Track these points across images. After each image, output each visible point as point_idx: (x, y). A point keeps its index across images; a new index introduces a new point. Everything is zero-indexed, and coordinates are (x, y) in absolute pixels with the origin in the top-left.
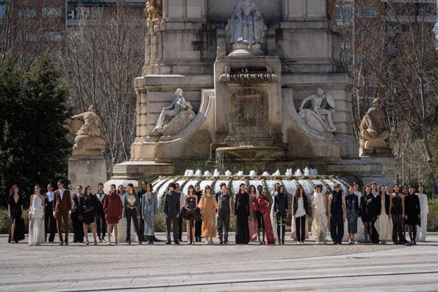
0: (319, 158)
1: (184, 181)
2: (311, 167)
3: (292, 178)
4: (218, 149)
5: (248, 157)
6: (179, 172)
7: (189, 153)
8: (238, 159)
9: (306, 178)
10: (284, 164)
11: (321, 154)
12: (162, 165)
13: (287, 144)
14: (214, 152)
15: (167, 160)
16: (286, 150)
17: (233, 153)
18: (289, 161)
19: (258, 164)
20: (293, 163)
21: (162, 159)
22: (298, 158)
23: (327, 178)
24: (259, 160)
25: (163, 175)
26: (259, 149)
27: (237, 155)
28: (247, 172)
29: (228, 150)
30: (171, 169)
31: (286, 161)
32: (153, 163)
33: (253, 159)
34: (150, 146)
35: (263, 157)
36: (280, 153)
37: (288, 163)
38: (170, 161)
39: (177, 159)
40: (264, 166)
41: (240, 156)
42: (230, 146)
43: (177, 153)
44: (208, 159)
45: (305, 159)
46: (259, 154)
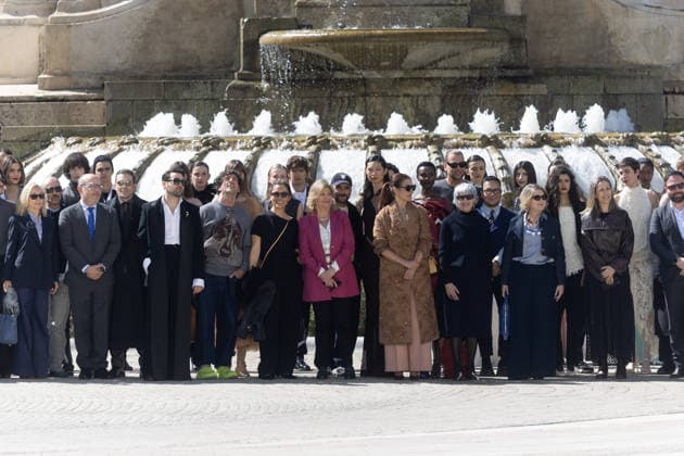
0: (635, 71)
1: (145, 155)
2: (609, 105)
3: (540, 141)
4: (268, 38)
5: (379, 68)
6: (125, 122)
7: (161, 55)
8: (339, 75)
9: (591, 141)
10: (509, 89)
11: (642, 57)
12: (64, 99)
13: (523, 18)
14: (252, 47)
15: (82, 82)
16: (516, 41)
17: (321, 51)
18: (526, 79)
19: (414, 91)
20: (542, 89)
21: (65, 77)
22: (559, 71)
23: (666, 142)
24: (419, 75)
25: (67, 134)
26: (420, 36)
27: (338, 57)
28: (375, 121)
29: (306, 41)
30: (96, 113)
31: (515, 80)
32: (33, 90)
33: (398, 74)
34: (24, 29)
35: (434, 64)
36: (493, 53)
37: (523, 89)
38: (92, 82)
39: (116, 73)
40: (437, 100)
41: (347, 63)
42: (310, 27)
43: (116, 53)
44: (229, 75)
45: (586, 72)
46: (418, 54)
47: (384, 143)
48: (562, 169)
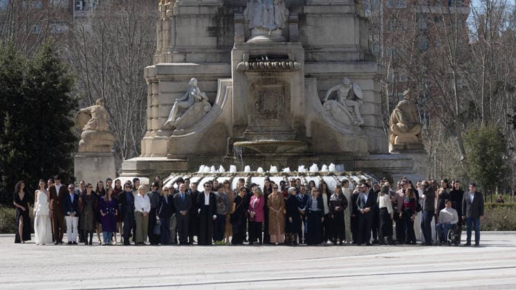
0: (346, 153)
1: (199, 178)
2: (336, 163)
3: (316, 174)
4: (236, 144)
5: (269, 153)
6: (193, 169)
7: (204, 149)
8: (257, 155)
9: (331, 174)
10: (308, 159)
11: (347, 149)
12: (175, 161)
13: (311, 138)
14: (231, 146)
15: (181, 156)
16: (309, 145)
17: (252, 148)
18: (313, 156)
19: (279, 159)
20: (317, 159)
21: (175, 155)
22: (322, 153)
23: (354, 174)
24: (280, 155)
25: (175, 172)
26: (281, 143)
27: (256, 149)
28: (266, 168)
29: (247, 145)
30: (185, 165)
31: (309, 156)
32: (165, 159)
33: (275, 154)
34: (162, 141)
35: (285, 151)
36: (303, 148)
37: (311, 159)
38: (183, 156)
39: (191, 154)
40: (286, 162)
41: (259, 151)
42: (248, 140)
43: (191, 148)
44: (224, 155)
45: (330, 154)
46: (280, 148)
47: (270, 175)
48: (323, 183)
